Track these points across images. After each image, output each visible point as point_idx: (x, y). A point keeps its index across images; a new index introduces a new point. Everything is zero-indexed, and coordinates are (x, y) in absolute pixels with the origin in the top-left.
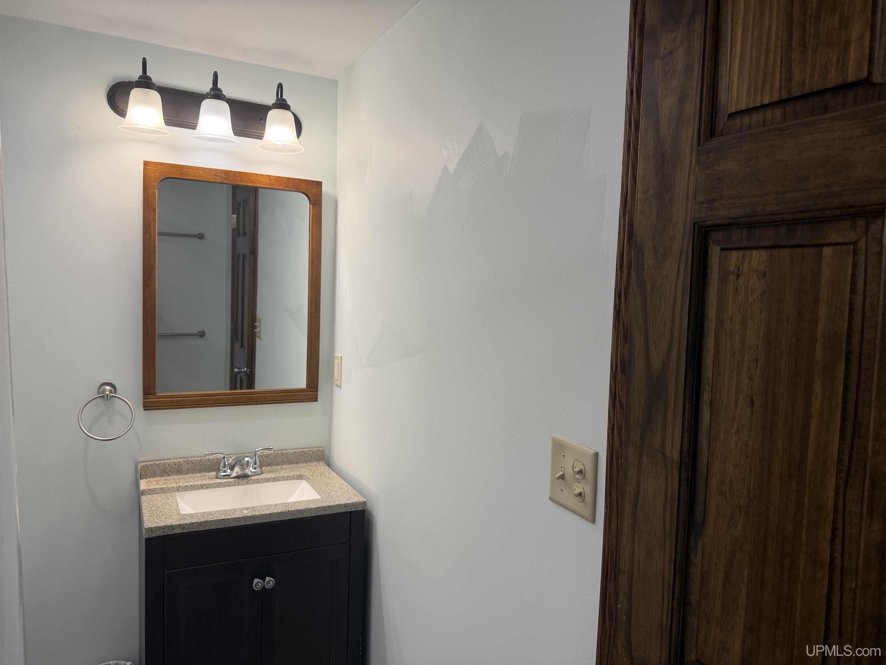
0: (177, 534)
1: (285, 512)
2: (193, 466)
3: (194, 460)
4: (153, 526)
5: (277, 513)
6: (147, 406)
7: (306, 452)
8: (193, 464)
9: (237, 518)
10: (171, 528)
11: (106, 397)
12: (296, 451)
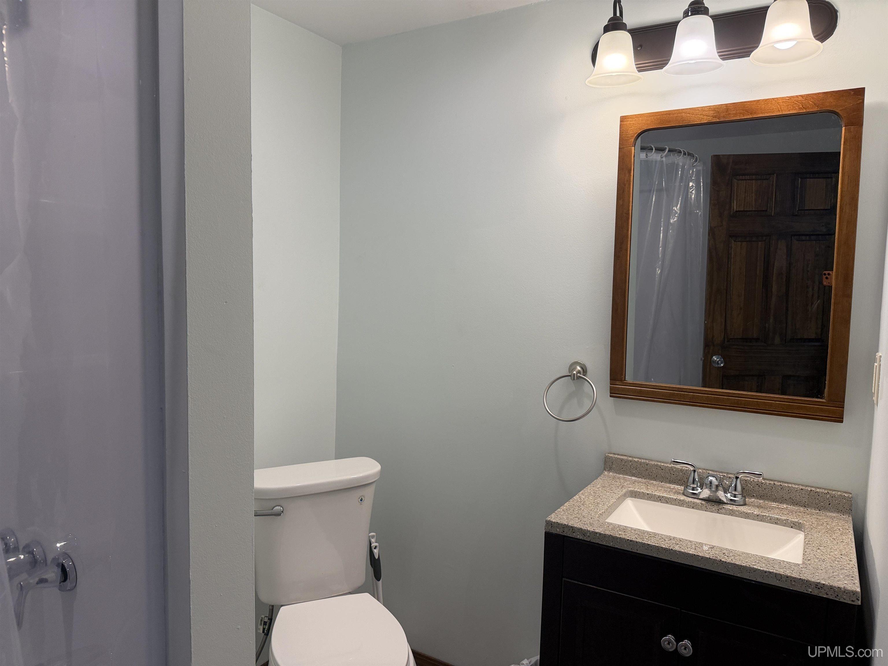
0: (577, 539)
1: (715, 560)
2: (662, 473)
3: (663, 466)
4: (553, 521)
5: (702, 558)
6: (614, 393)
7: (821, 495)
8: (663, 471)
9: (648, 545)
10: (571, 530)
11: (572, 376)
12: (803, 488)
